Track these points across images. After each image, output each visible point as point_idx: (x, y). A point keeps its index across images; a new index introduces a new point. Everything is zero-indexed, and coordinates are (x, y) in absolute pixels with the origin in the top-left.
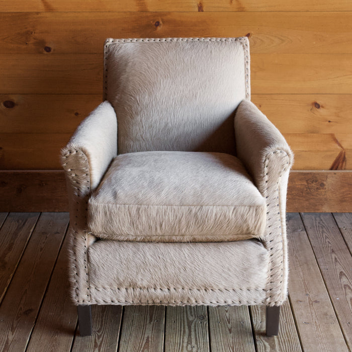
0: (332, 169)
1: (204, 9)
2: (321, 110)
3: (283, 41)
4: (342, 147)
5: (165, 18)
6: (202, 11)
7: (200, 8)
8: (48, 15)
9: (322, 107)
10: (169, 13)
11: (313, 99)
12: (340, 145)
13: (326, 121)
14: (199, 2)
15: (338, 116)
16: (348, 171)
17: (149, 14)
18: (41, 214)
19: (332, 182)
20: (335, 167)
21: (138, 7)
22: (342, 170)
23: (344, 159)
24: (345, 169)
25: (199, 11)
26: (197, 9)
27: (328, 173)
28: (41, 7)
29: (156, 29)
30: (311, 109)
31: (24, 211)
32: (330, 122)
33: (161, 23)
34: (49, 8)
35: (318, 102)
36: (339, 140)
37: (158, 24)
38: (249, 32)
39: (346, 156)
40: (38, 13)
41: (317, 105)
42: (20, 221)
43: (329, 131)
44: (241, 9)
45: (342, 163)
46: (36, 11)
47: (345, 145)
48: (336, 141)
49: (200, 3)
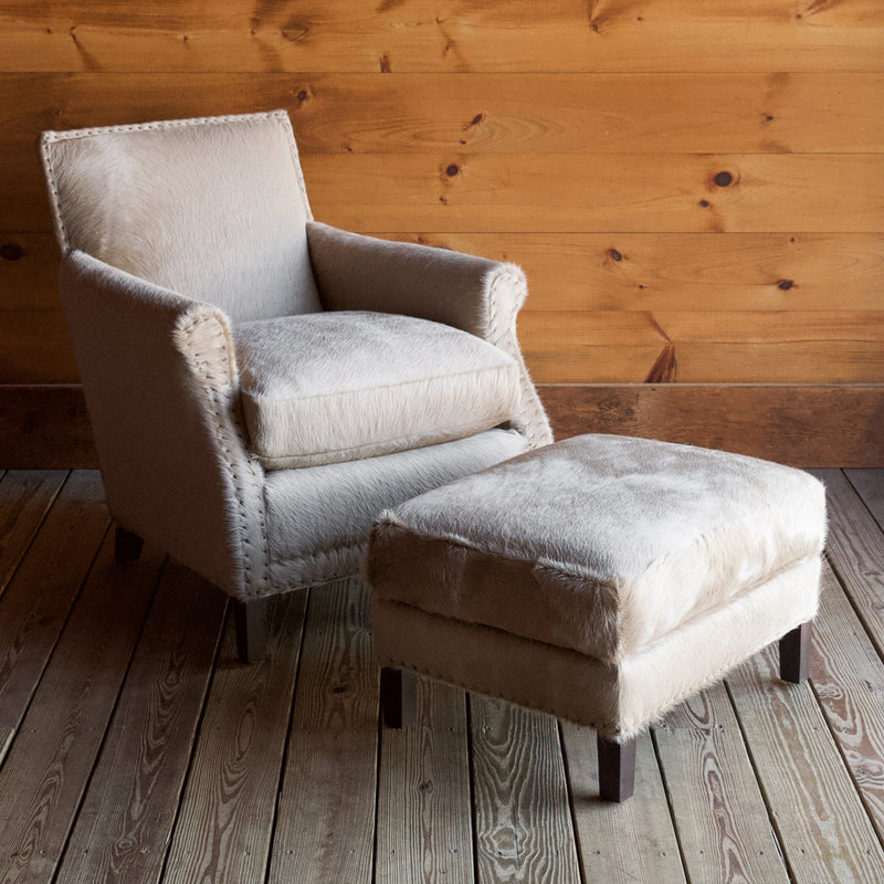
0: (649, 380)
1: (393, 67)
2: (624, 265)
3: (545, 129)
4: (667, 338)
5: (317, 85)
6: (389, 72)
7: (385, 66)
8: (90, 77)
9: (626, 258)
10: (325, 75)
11: (607, 242)
12: (663, 334)
13: (634, 286)
14: (381, 55)
15: (658, 277)
16: (680, 385)
17: (286, 77)
18: (70, 474)
19: (649, 407)
20: (656, 379)
21: (264, 64)
22: (668, 382)
23: (673, 363)
24: (675, 382)
25: (383, 71)
26: (379, 68)
27: (639, 388)
28: (77, 63)
29: (299, 106)
30: (604, 264)
31: (35, 468)
32: (641, 287)
33: (309, 93)
34: (91, 64)
35: (618, 249)
36: (661, 324)
37: (303, 96)
38: (479, 113)
39: (677, 356)
40: (70, 74)
41: (615, 255)
42: (29, 484)
43: (642, 306)
44: (464, 69)
45: (670, 370)
46: (66, 69)
47: (673, 333)
48: (656, 326)
49: (385, 57)
